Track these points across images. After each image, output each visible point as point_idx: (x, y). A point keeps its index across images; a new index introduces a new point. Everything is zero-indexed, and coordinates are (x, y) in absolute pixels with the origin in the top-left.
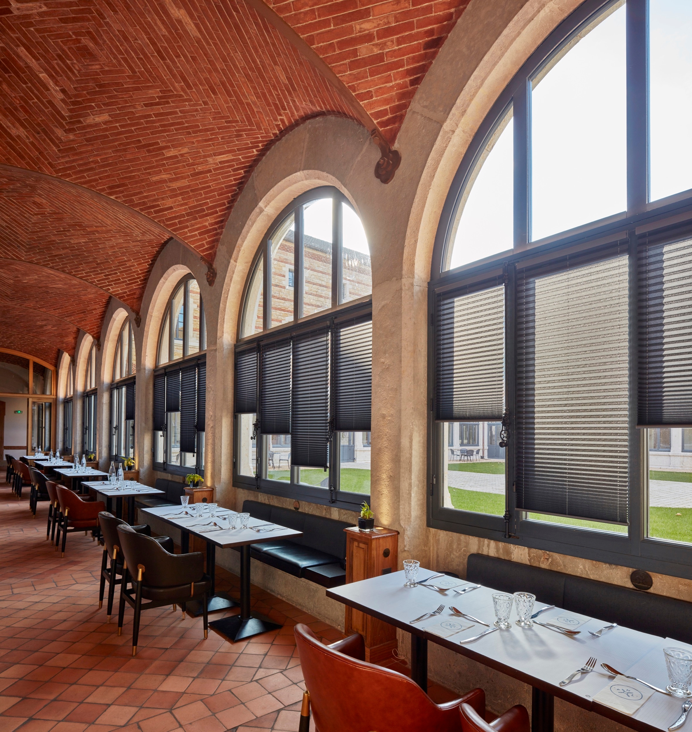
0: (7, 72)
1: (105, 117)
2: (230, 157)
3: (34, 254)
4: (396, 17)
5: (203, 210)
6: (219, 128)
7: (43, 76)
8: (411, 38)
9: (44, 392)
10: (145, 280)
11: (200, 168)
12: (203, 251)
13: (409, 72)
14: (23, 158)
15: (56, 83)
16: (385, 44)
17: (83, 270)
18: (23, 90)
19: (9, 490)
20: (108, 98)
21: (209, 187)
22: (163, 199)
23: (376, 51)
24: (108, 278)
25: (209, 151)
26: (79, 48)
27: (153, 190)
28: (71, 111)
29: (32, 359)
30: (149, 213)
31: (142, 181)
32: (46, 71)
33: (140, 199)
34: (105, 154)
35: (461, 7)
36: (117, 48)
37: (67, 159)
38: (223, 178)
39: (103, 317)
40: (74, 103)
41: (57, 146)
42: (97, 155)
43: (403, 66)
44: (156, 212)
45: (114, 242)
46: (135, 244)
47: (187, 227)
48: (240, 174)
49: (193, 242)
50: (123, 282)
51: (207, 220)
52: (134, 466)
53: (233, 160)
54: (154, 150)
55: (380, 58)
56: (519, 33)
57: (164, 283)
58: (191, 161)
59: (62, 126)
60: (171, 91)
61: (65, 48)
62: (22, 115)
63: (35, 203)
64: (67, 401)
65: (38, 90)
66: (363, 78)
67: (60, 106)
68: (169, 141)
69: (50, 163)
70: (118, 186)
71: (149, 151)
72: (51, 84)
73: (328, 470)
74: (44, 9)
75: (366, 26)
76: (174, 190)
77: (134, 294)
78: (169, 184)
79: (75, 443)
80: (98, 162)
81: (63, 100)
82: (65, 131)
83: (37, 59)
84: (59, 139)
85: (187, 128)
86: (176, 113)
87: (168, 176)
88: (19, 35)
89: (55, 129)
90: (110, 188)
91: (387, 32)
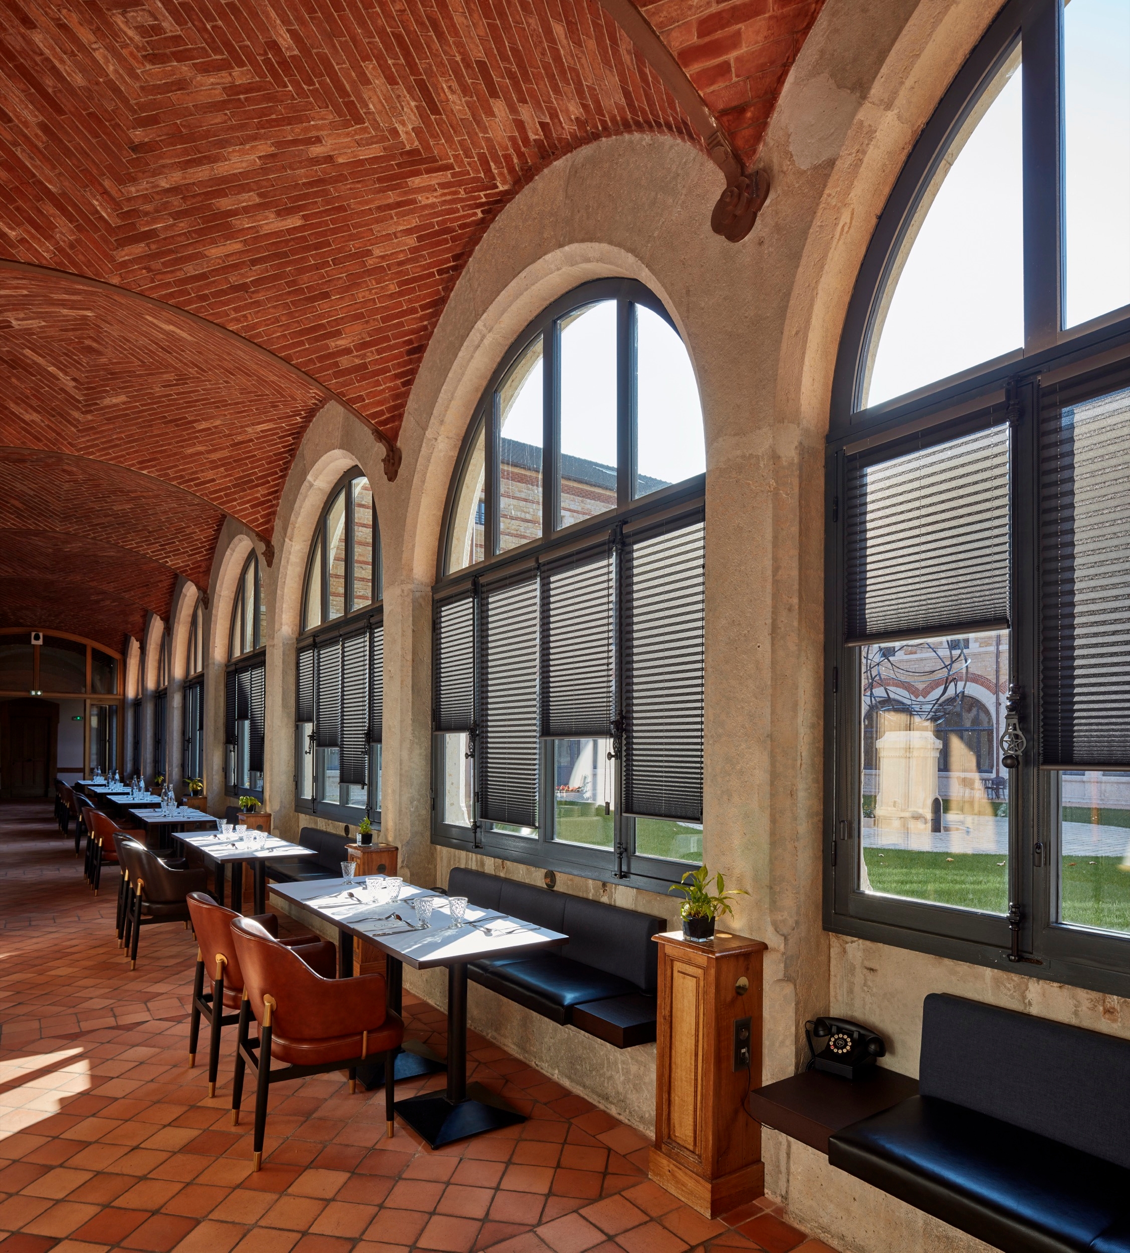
0: (14, 368)
1: (123, 398)
2: (271, 425)
3: (70, 523)
4: (369, 334)
5: (252, 481)
6: (250, 401)
7: (51, 369)
8: (390, 348)
9: (110, 691)
10: (212, 549)
11: (239, 438)
12: (258, 526)
13: (397, 376)
14: (39, 440)
15: (66, 373)
16: (365, 354)
17: (133, 540)
18: (32, 381)
19: (55, 826)
20: (122, 382)
21: (255, 456)
22: (202, 471)
23: (358, 361)
24: (165, 549)
25: (245, 421)
26: (82, 348)
27: (188, 463)
28: (85, 395)
29: (91, 644)
30: (188, 486)
31: (176, 454)
32: (54, 365)
33: (176, 472)
34: (129, 430)
35: (434, 320)
36: (121, 346)
37: (88, 438)
38: (269, 446)
39: (172, 592)
40: (88, 389)
41: (76, 427)
42: (120, 432)
43: (390, 371)
44: (196, 485)
45: (165, 507)
46: (192, 508)
47: (235, 500)
48: (288, 441)
49: (245, 517)
50: (184, 553)
51: (258, 491)
52: (202, 790)
53: (276, 428)
54: (182, 424)
55: (364, 366)
56: (472, 357)
57: (232, 555)
58: (227, 432)
59: (78, 409)
60: (186, 374)
61: (70, 348)
62: (34, 402)
63: (64, 471)
64: (137, 703)
65: (48, 380)
66: (350, 385)
67: (73, 392)
68: (197, 415)
69: (69, 443)
70: (149, 461)
71: (177, 426)
72: (61, 375)
73: (366, 787)
74: (43, 324)
75: (339, 343)
76: (213, 462)
77: (200, 567)
78: (206, 456)
79: (145, 762)
80: (122, 439)
81: (75, 387)
82: (82, 413)
83: (43, 357)
84: (75, 419)
85: (214, 403)
86: (198, 391)
87: (204, 448)
88: (22, 341)
89: (71, 412)
90: (140, 463)
91: (364, 345)
